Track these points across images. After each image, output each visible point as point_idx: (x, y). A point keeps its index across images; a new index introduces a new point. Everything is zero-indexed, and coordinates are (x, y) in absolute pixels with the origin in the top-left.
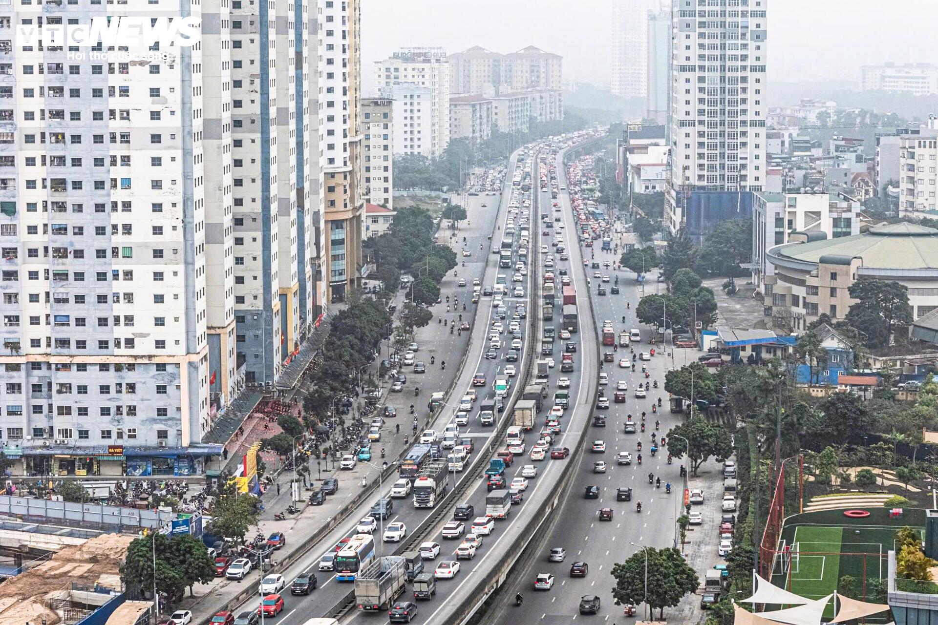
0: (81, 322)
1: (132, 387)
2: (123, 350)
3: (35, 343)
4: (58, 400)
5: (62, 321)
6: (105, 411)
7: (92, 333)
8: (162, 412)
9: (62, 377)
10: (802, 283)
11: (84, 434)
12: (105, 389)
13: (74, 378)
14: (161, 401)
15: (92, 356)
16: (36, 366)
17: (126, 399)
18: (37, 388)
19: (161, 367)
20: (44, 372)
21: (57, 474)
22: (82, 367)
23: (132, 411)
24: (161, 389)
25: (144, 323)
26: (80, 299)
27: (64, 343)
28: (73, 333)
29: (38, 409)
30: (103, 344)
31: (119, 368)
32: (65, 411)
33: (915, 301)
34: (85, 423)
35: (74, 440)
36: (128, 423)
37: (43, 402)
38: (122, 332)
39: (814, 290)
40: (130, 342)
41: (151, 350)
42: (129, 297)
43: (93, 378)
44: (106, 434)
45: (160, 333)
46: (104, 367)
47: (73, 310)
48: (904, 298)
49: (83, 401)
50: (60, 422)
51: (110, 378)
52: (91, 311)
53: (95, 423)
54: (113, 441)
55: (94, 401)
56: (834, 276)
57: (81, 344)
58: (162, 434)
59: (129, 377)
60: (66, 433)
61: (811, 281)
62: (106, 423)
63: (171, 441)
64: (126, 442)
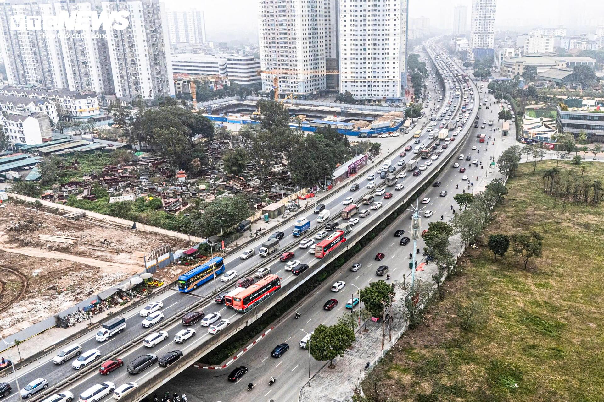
0: (378, 73)
1: (388, 86)
2: (387, 78)
3: (369, 77)
4: (373, 88)
5: (375, 73)
6: (382, 91)
7: (380, 75)
8: (394, 91)
9: (374, 84)
10: (511, 67)
11: (378, 95)
12: (383, 86)
13: (376, 84)
14: (393, 88)
15: (380, 79)
16: (369, 82)
17: (387, 88)
18: (369, 86)
19: (394, 82)
20: (370, 83)
21: (372, 103)
22: (378, 82)
23: (388, 90)
24: (394, 86)
25: (391, 73)
26: (378, 68)
27: (375, 77)
28: (377, 75)
29: (369, 90)
30: (383, 77)
31: (385, 82)
32: (374, 90)
33: (538, 71)
34: (378, 93)
35: (376, 96)
36: (387, 93)
37: (370, 89)
38: (386, 75)
39: (514, 69)
40: (388, 77)
41: (392, 78)
42: (388, 68)
43: (380, 84)
44: (382, 95)
45: (394, 75)
46: (383, 82)
47: (377, 70)
48: (536, 70)
49: (378, 88)
50: (373, 93)
51: (384, 84)
52: (380, 70)
53: (380, 93)
54: (384, 96)
55: (380, 89)
56: (519, 65)
57: (378, 77)
58: (393, 95)
59: (387, 84)
60: (375, 95)
61: (513, 67)
62: (383, 93)
63: (395, 97)
64: (386, 97)
